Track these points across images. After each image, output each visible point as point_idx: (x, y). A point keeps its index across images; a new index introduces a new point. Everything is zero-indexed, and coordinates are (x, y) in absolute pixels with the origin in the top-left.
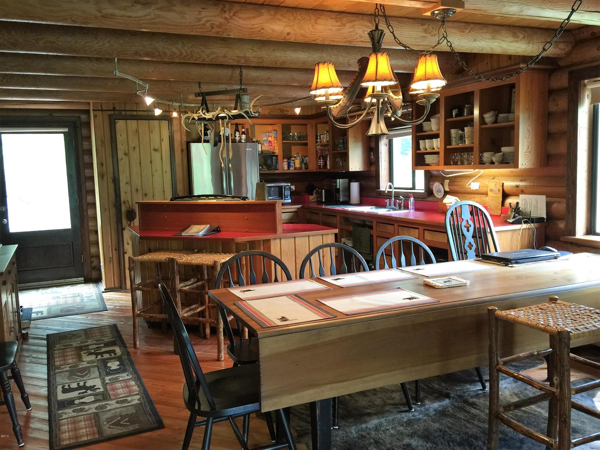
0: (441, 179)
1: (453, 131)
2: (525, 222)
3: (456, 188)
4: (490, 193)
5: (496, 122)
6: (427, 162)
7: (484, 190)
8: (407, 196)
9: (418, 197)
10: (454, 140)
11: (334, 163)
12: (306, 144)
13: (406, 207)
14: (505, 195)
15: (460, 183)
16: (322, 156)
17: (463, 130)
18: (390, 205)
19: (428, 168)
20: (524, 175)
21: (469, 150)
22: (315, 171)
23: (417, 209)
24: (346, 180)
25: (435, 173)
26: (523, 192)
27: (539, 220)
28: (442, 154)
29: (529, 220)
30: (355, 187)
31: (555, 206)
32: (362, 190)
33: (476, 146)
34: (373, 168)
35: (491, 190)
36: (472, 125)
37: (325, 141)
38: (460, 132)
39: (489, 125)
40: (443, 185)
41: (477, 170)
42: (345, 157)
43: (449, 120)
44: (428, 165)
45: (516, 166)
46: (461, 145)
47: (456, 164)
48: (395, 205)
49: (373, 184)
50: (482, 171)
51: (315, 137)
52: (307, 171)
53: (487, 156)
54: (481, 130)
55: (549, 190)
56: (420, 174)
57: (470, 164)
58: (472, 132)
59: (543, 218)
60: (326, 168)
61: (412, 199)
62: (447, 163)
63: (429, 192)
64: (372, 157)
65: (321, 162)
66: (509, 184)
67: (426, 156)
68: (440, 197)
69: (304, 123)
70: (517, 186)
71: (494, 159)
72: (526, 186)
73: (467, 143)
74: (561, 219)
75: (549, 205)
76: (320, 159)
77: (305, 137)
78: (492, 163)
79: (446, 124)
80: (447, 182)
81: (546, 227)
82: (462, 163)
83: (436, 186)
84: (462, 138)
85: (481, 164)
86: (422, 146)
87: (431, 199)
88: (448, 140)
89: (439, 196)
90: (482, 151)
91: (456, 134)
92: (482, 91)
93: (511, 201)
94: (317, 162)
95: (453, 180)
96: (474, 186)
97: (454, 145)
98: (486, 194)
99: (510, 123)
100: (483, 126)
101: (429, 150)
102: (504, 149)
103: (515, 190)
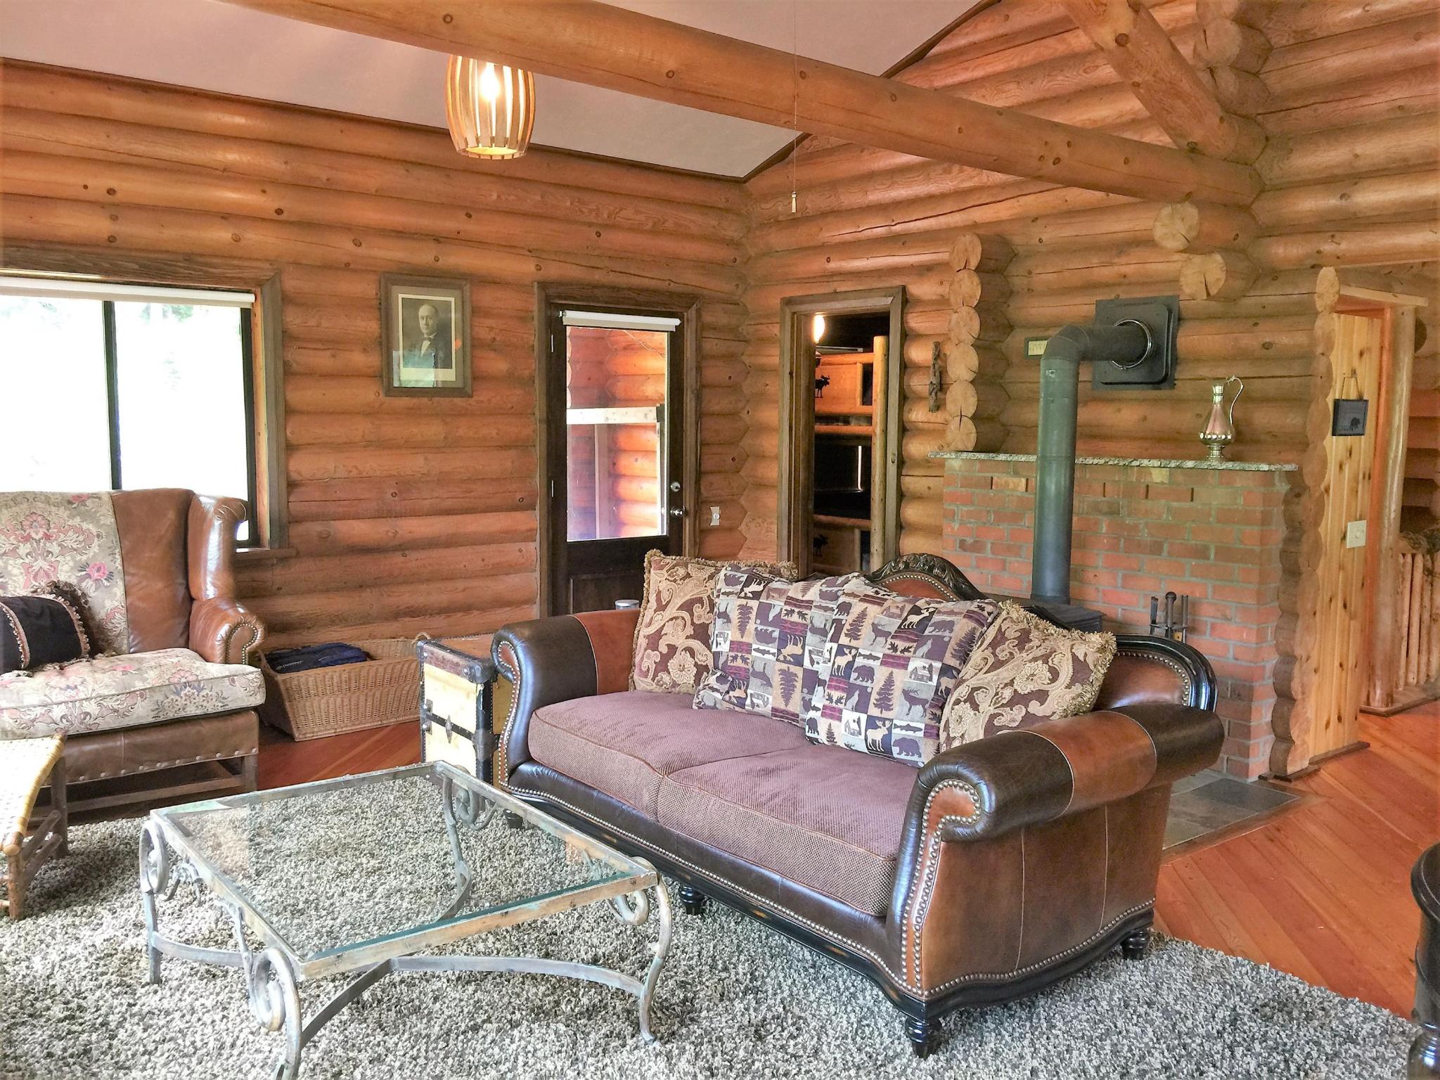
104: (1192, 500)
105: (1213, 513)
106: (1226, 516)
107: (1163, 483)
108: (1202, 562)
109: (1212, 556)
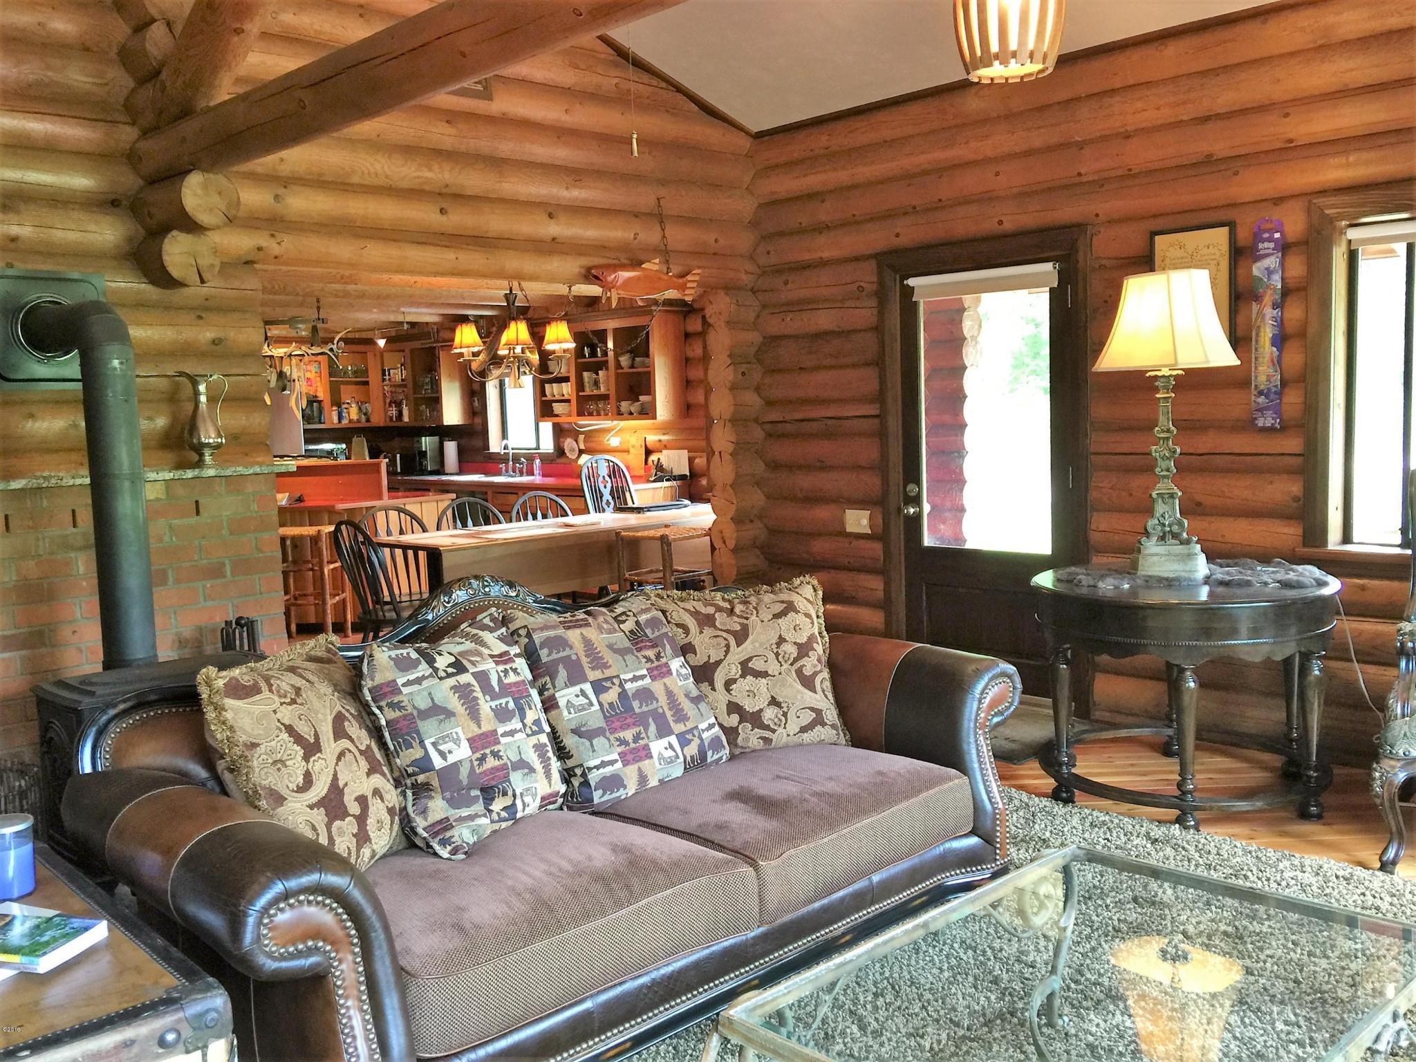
0: (575, 434)
1: (586, 374)
2: (667, 480)
3: (593, 445)
4: (632, 450)
5: (632, 367)
6: (556, 413)
7: (624, 447)
8: (530, 459)
9: (545, 458)
10: (587, 385)
11: (415, 412)
12: (367, 383)
13: (531, 473)
14: (648, 452)
15: (596, 439)
16: (395, 402)
17: (597, 374)
18: (507, 471)
19: (556, 420)
20: (664, 428)
21: (605, 397)
22: (382, 425)
23: (544, 476)
24: (436, 439)
25: (566, 426)
26: (666, 447)
27: (682, 477)
28: (574, 402)
29: (673, 478)
30: (451, 448)
31: (697, 461)
32: (461, 452)
33: (612, 393)
34: (478, 420)
35: (633, 446)
36: (607, 369)
37: (398, 378)
38: (594, 376)
39: (626, 370)
40: (576, 441)
41: (615, 422)
42: (435, 402)
43: (579, 360)
44: (557, 416)
45: (655, 418)
46: (596, 392)
47: (591, 414)
48: (514, 471)
49: (478, 443)
50: (623, 424)
51: (380, 372)
52: (368, 425)
53: (625, 405)
54: (617, 375)
55: (691, 444)
56: (547, 427)
57: (607, 415)
58: (608, 376)
59: (686, 475)
60: (401, 420)
61: (538, 461)
62: (580, 414)
63: (560, 451)
64: (476, 404)
65: (393, 412)
66: (652, 438)
67: (554, 404)
68: (574, 457)
69: (363, 350)
70: (660, 441)
71: (633, 409)
72: (668, 441)
73: (603, 390)
74: (703, 475)
75: (691, 460)
76: (390, 405)
77: (365, 372)
78: (631, 414)
79: (577, 365)
80: (581, 437)
81: (690, 486)
82: (599, 414)
83: (568, 443)
84: (596, 383)
85: (619, 414)
86: (548, 391)
87: (562, 460)
88: (580, 386)
89: (572, 456)
90: (619, 400)
91: (589, 378)
92: (615, 330)
93: (654, 457)
94: (386, 411)
95: (589, 435)
96: (614, 442)
97: (588, 392)
98: (627, 451)
99: (646, 369)
100: (620, 371)
101: (557, 397)
102: (642, 398)
103: (658, 445)
104: (198, 513)
105: (225, 524)
106: (239, 527)
107: (157, 499)
108: (219, 581)
109: (229, 573)
